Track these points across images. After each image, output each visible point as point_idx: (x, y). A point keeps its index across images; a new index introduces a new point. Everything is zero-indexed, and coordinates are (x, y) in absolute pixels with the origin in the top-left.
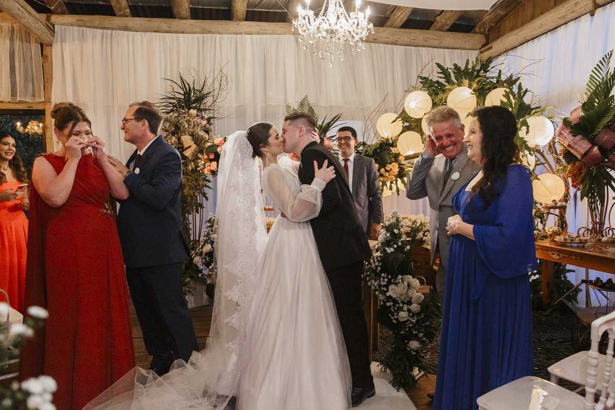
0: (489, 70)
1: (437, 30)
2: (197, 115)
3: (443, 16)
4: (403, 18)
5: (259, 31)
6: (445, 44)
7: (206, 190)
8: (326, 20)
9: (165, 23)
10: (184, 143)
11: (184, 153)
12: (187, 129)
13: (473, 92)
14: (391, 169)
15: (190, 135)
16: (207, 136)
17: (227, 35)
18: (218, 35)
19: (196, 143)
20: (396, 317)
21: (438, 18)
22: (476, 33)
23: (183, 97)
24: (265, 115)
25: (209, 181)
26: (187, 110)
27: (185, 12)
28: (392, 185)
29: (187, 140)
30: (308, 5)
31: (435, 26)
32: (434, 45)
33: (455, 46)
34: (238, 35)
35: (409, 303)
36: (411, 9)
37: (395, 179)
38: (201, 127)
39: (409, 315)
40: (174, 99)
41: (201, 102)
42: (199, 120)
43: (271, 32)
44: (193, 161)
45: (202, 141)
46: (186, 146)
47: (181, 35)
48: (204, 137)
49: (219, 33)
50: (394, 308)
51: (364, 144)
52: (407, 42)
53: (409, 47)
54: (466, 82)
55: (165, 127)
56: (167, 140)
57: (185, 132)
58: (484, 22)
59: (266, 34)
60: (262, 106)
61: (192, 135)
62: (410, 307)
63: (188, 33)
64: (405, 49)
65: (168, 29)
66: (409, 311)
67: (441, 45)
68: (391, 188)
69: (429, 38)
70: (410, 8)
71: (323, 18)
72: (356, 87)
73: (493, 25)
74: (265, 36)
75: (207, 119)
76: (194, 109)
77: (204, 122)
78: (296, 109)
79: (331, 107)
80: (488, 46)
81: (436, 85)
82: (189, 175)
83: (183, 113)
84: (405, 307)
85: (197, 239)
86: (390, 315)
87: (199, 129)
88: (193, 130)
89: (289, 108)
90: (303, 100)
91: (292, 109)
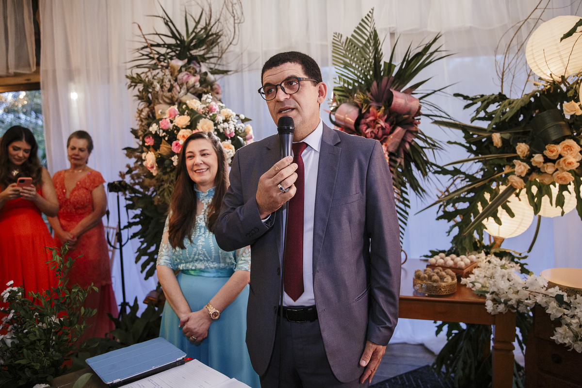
2: (187, 69)
14: (560, 156)
28: (565, 193)
37: (571, 178)
42: (186, 77)
51: (501, 97)
68: (560, 202)
78: (350, 37)
83: (162, 66)
87: (183, 91)
88: (170, 94)
89: (340, 38)
90: (366, 17)
91: (344, 39)
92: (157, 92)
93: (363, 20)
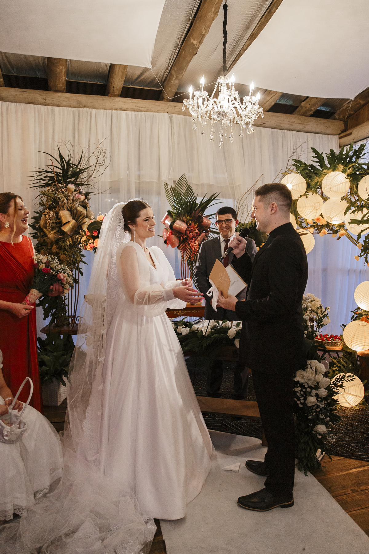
0: (361, 157)
1: (301, 115)
2: (75, 190)
3: (308, 102)
4: (272, 102)
5: (134, 107)
6: (309, 128)
7: (81, 265)
8: (218, 102)
9: (41, 95)
10: (63, 218)
11: (63, 228)
12: (66, 204)
13: (347, 177)
15: (68, 210)
16: (84, 211)
17: (102, 110)
18: (94, 110)
19: (74, 218)
20: (302, 401)
21: (303, 104)
22: (335, 119)
23: (61, 171)
24: (139, 192)
25: (84, 256)
26: (65, 185)
27: (61, 85)
29: (65, 215)
30: (203, 86)
31: (300, 111)
32: (298, 129)
33: (318, 130)
34: (114, 111)
35: (317, 387)
36: (280, 94)
38: (80, 202)
39: (317, 399)
40: (51, 172)
41: (78, 176)
42: (77, 195)
43: (146, 109)
44: (71, 237)
45: (80, 216)
46: (64, 221)
47: (56, 109)
48: (82, 213)
49: (95, 108)
50: (300, 393)
52: (274, 125)
53: (275, 130)
54: (341, 167)
55: (43, 202)
56: (45, 215)
57: (63, 207)
58: (343, 109)
59: (141, 111)
60: (135, 182)
61: (71, 210)
62: (318, 392)
63: (63, 106)
64: (272, 132)
65: (43, 101)
66: (317, 395)
67: (305, 129)
69: (294, 122)
70: (281, 92)
71: (215, 99)
72: (226, 166)
73: (352, 112)
74: (140, 113)
75: (84, 194)
76: (72, 184)
77: (83, 198)
78: (173, 186)
79: (202, 185)
80: (348, 132)
81: (309, 168)
82: (67, 251)
83: (61, 187)
84: (314, 392)
85: (73, 315)
86: (295, 399)
87: (77, 204)
88: (71, 205)
89: (167, 185)
90: (181, 178)
91: (169, 187)
92: (65, 203)
93: (180, 179)
